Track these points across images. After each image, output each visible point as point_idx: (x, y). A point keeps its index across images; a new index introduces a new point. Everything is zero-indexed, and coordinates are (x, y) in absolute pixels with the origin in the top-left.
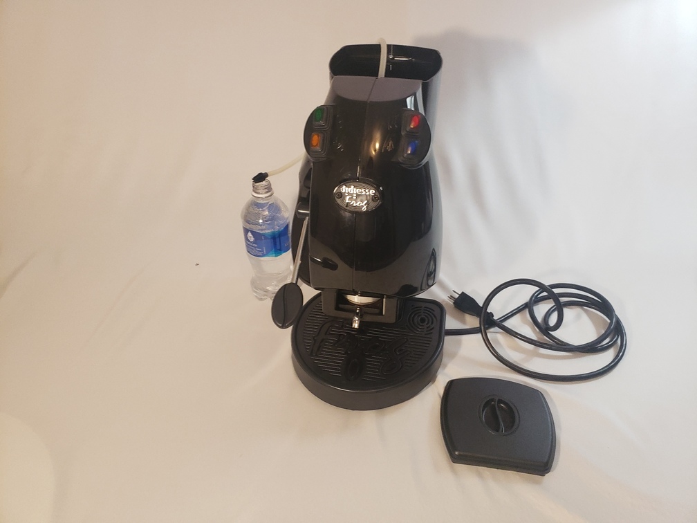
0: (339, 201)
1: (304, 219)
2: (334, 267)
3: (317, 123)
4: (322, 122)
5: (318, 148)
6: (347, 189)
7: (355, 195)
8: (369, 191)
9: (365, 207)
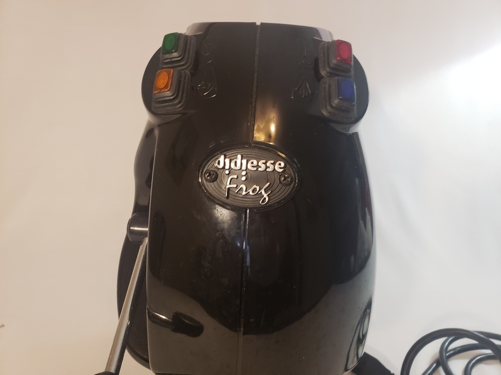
0: (210, 187)
1: (141, 243)
2: (194, 330)
3: (167, 56)
4: (175, 54)
5: (168, 93)
6: (227, 161)
7: (244, 173)
8: (274, 164)
9: (265, 195)
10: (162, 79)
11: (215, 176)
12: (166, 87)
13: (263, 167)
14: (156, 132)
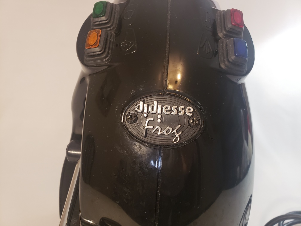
0: (131, 127)
1: (76, 163)
4: (103, 18)
5: (97, 49)
6: (146, 106)
7: (159, 116)
8: (184, 109)
9: (177, 136)
10: (93, 38)
11: (135, 118)
12: (96, 44)
13: (175, 111)
14: (88, 80)
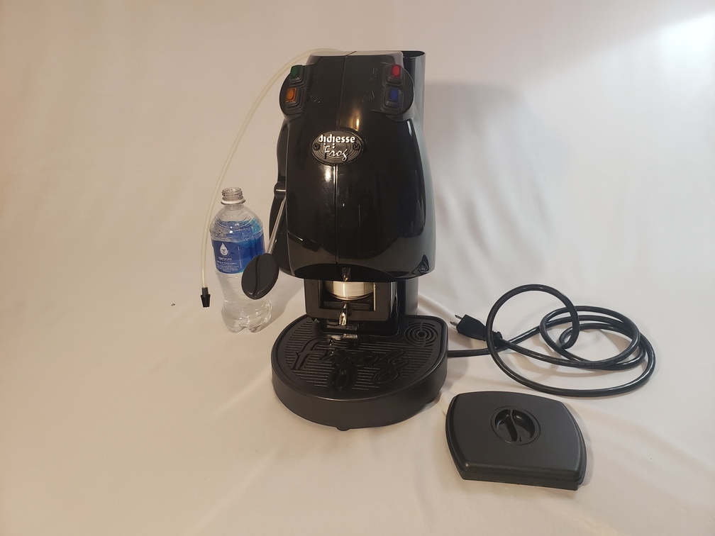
0: (316, 153)
3: (293, 80)
4: (298, 78)
5: (294, 102)
6: (325, 138)
7: (334, 144)
8: (349, 139)
9: (345, 156)
10: (291, 94)
11: (318, 147)
12: (293, 98)
13: (344, 141)
14: (289, 125)
